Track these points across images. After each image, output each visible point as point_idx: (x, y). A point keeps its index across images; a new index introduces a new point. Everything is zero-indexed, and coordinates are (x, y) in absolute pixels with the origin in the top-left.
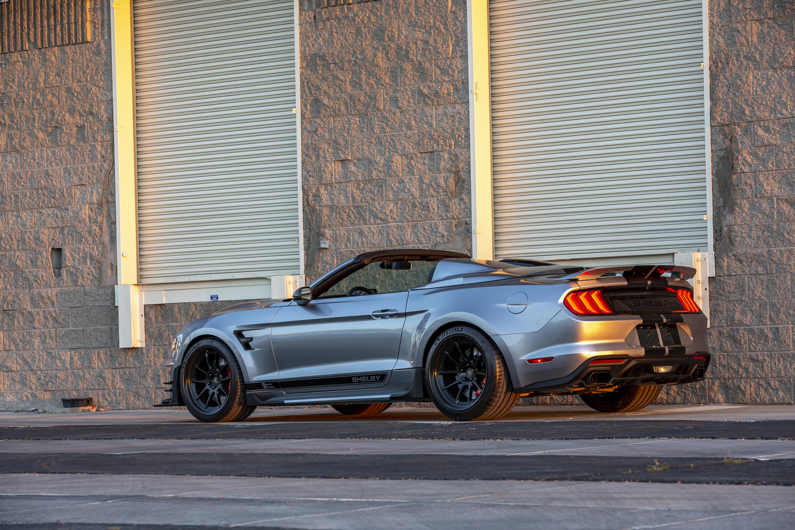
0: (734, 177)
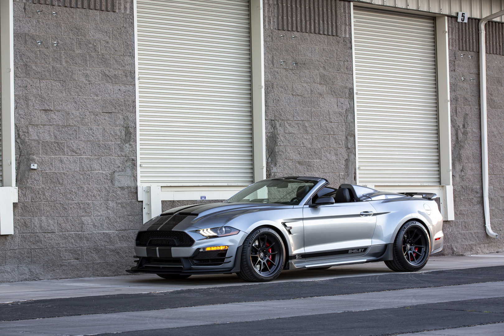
0: (276, 147)
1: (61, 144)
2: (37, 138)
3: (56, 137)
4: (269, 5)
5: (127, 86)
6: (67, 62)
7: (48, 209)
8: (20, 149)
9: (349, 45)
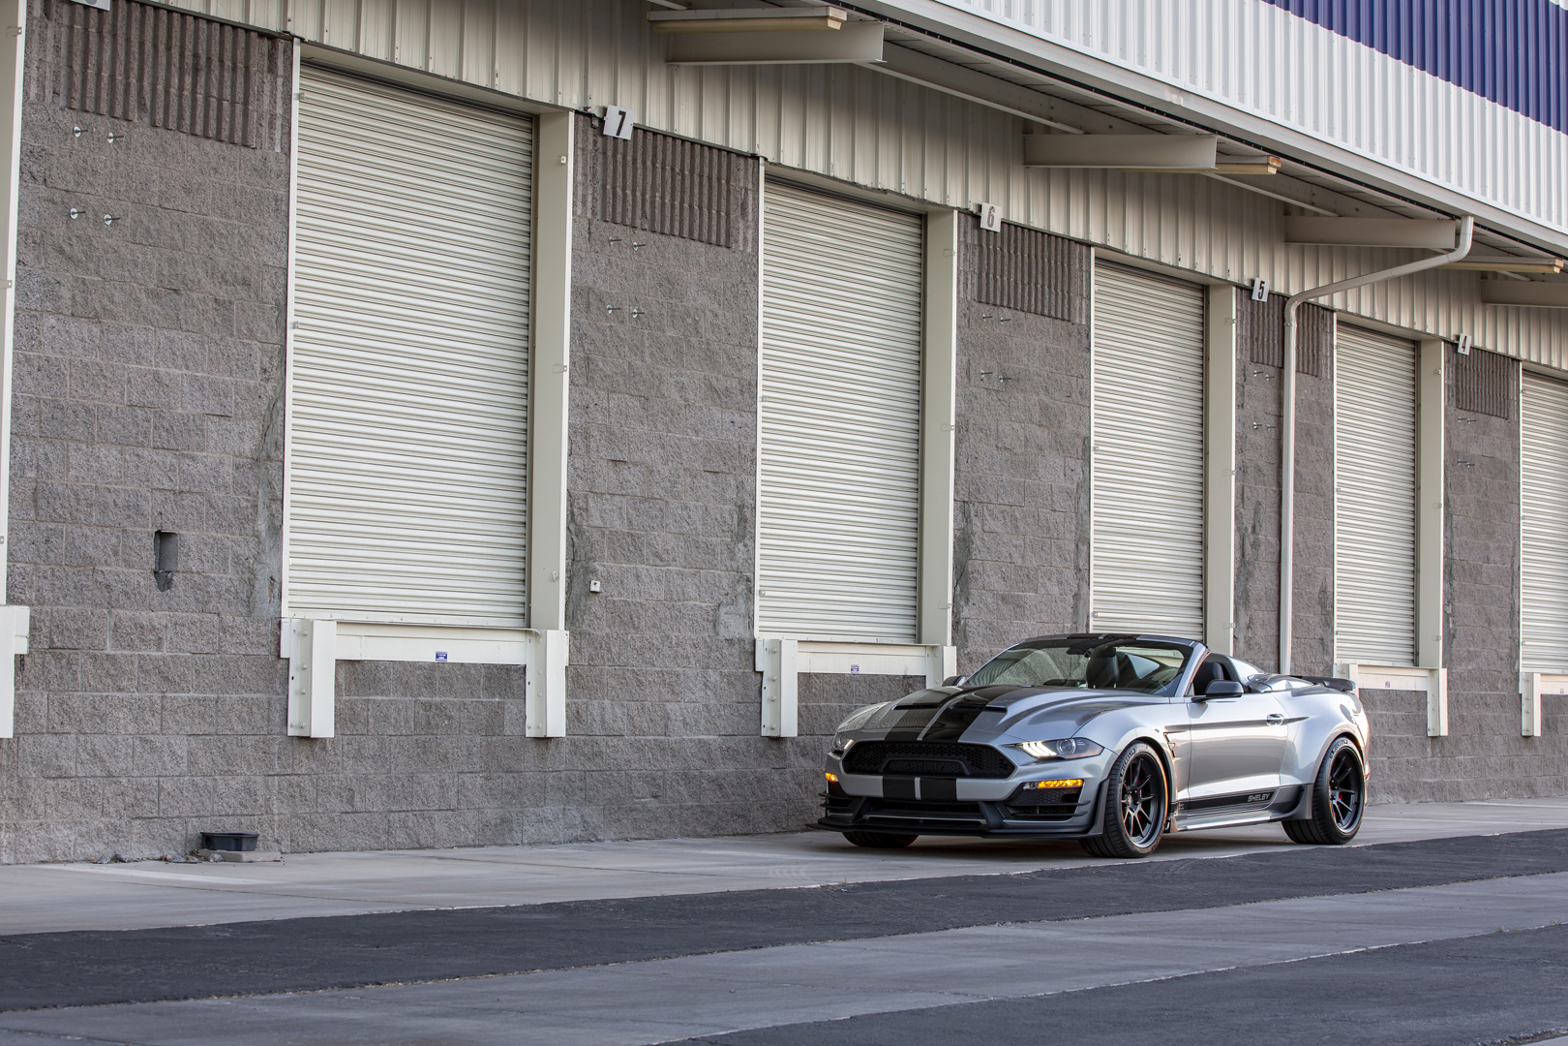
0: (969, 562)
1: (638, 538)
2: (601, 524)
3: (630, 522)
4: (966, 246)
5: (744, 414)
6: (652, 355)
7: (613, 682)
8: (573, 546)
9: (1085, 341)
